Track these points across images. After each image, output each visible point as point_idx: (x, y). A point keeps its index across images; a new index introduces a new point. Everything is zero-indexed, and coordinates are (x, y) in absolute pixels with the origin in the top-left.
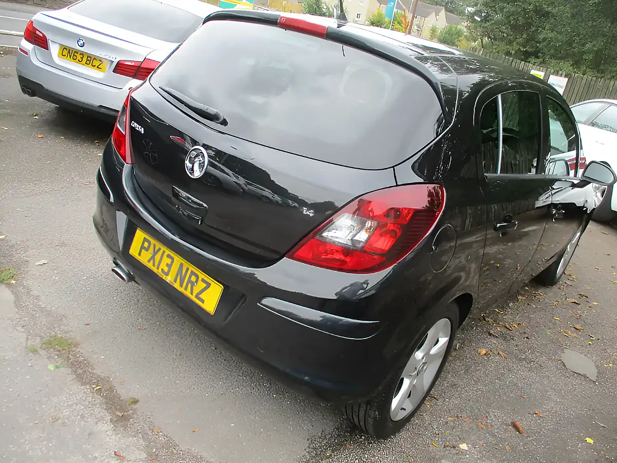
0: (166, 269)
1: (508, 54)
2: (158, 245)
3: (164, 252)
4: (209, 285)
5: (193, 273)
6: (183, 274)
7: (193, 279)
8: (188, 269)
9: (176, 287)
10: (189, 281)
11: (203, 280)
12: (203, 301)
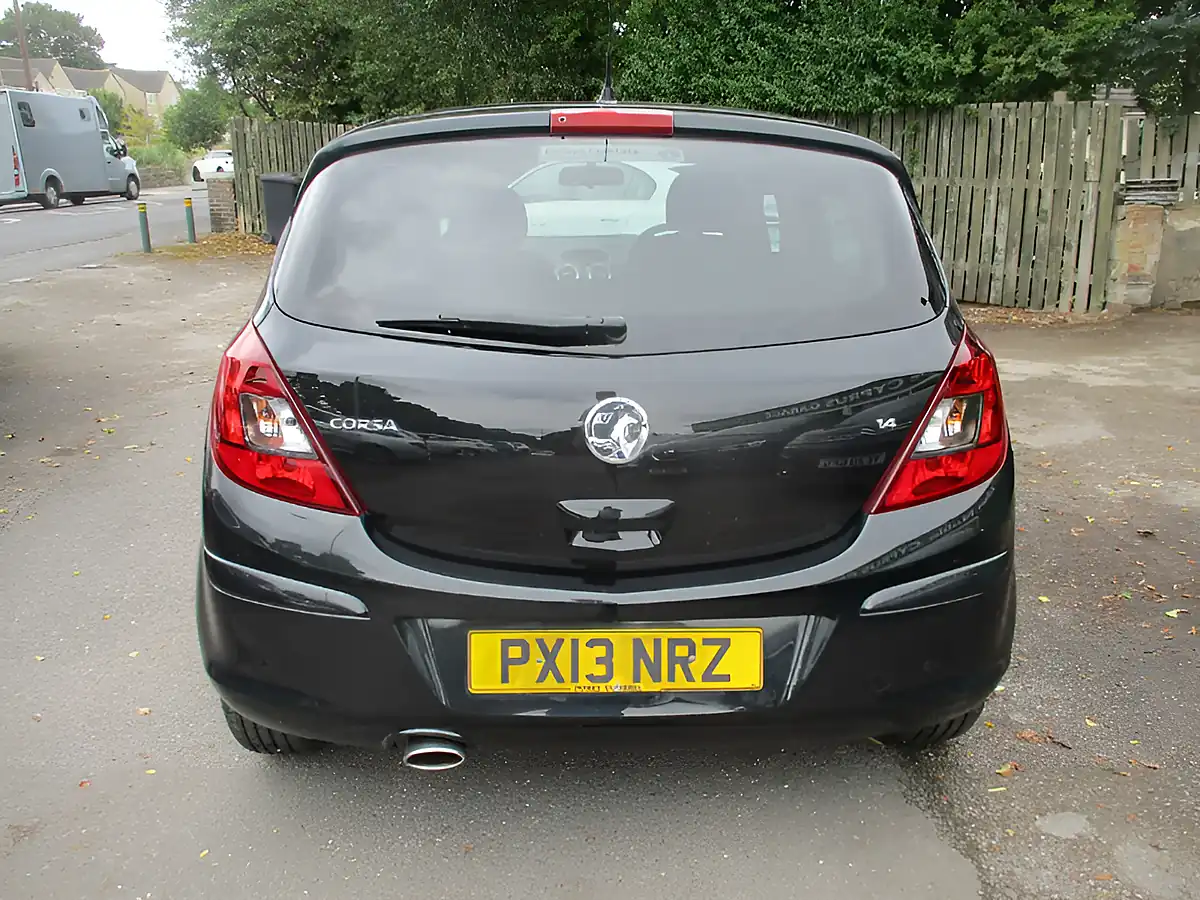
0: (601, 670)
1: (306, 117)
2: (550, 637)
3: (575, 642)
4: (725, 644)
5: (673, 643)
6: (651, 656)
7: (681, 651)
8: (657, 642)
9: (643, 689)
10: (673, 660)
11: (706, 642)
12: (727, 678)
